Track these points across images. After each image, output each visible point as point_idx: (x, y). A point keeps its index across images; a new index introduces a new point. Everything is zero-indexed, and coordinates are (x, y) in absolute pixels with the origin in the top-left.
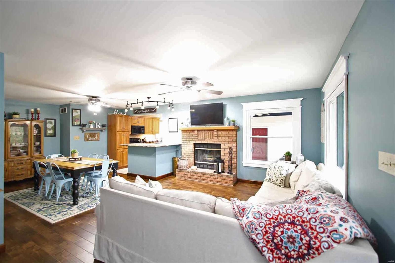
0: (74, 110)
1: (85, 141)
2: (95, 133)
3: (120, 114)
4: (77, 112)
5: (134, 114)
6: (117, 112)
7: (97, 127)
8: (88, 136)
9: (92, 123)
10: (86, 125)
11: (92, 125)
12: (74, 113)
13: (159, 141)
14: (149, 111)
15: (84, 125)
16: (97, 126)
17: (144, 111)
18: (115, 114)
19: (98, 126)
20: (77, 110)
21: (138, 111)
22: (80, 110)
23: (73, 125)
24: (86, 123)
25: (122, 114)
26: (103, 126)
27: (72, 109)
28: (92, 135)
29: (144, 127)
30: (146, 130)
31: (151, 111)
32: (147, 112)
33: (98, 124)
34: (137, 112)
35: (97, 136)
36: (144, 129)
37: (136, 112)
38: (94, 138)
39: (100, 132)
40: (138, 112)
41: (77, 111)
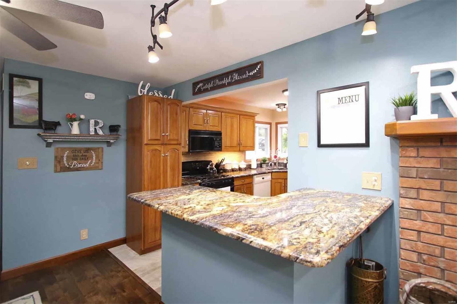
0: (15, 79)
1: (56, 171)
2: (88, 150)
3: (156, 94)
4: (29, 87)
5: (195, 94)
6: (146, 89)
7: (92, 133)
8: (67, 157)
9: (76, 121)
10: (58, 124)
11: (76, 124)
12: (15, 87)
13: (252, 167)
14: (236, 77)
15: (52, 126)
16: (92, 129)
17: (221, 83)
18: (140, 94)
19: (97, 128)
20: (28, 80)
21: (204, 85)
22: (40, 81)
23: (12, 125)
24: (56, 121)
25: (161, 95)
26: (114, 129)
27: (11, 77)
28: (80, 154)
29: (219, 134)
30: (225, 140)
31: (244, 77)
32: (230, 84)
33: (96, 124)
34: (202, 89)
35: (94, 157)
36: (221, 140)
37: (200, 88)
38: (86, 163)
39: (104, 146)
40: (205, 87)
41: (28, 83)
